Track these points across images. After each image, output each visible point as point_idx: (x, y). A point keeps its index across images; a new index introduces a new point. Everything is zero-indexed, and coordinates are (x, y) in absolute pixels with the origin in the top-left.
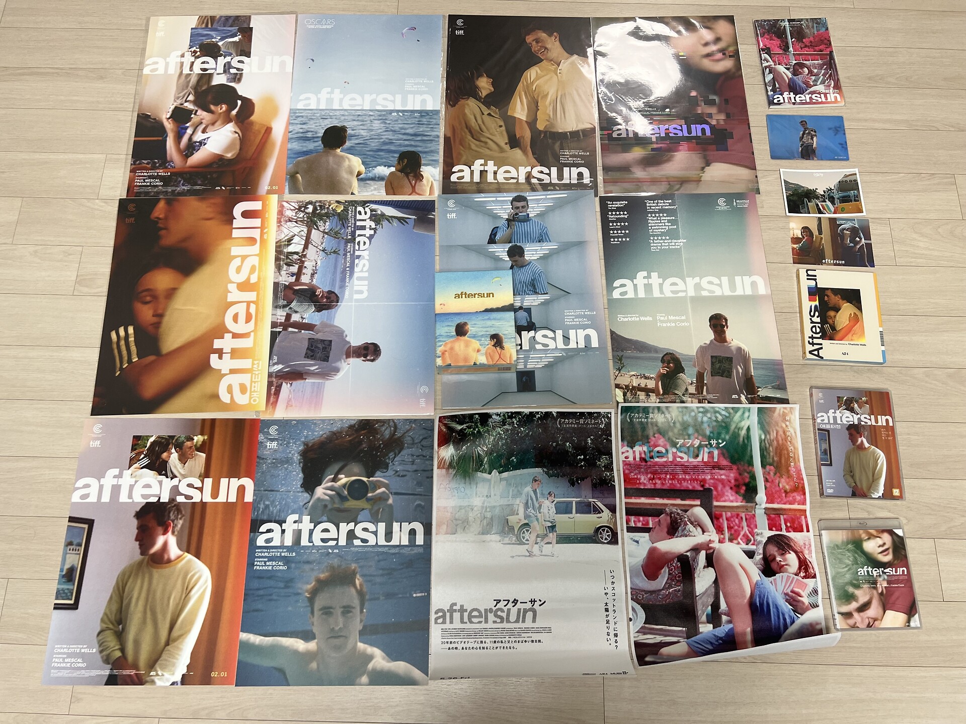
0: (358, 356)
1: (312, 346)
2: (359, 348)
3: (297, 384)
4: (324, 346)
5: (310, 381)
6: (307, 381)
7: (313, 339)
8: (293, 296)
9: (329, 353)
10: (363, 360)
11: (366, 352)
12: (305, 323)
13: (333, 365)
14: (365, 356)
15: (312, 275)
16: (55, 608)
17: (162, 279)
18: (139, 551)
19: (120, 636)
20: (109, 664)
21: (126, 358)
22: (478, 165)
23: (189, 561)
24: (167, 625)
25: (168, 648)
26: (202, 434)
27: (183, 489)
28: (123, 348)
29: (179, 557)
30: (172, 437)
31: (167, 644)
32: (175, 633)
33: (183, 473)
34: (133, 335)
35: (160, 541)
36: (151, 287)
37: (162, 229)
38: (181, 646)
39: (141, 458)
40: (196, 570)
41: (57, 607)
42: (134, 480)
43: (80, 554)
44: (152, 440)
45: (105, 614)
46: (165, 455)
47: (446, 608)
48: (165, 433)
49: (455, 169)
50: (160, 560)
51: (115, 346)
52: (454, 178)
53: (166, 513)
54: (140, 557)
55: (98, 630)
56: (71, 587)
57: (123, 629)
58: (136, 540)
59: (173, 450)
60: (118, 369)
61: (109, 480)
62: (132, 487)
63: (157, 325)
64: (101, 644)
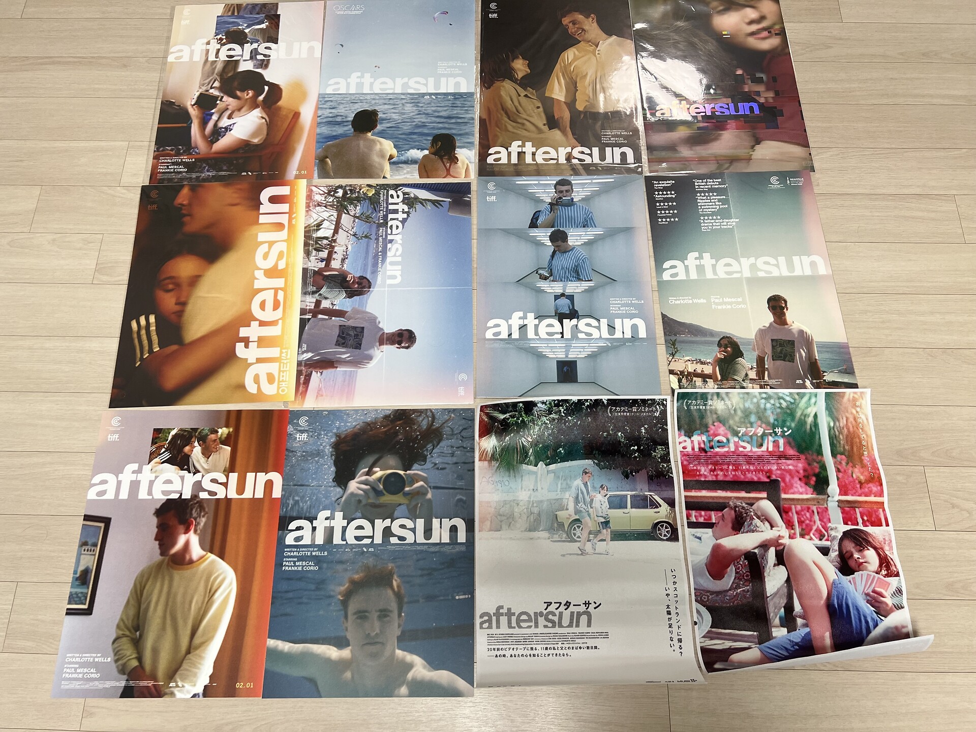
0: (392, 343)
1: (343, 334)
2: (393, 334)
3: (328, 372)
4: (355, 333)
5: (341, 369)
6: (338, 369)
7: (344, 326)
8: (323, 282)
9: (361, 340)
10: (397, 348)
11: (400, 339)
12: (336, 310)
13: (366, 352)
14: (400, 343)
15: (343, 260)
16: (67, 614)
17: (185, 267)
18: (158, 551)
19: (137, 643)
20: (124, 674)
21: (146, 348)
22: (515, 147)
23: (213, 562)
24: (188, 632)
25: (189, 656)
26: (227, 426)
27: (207, 484)
28: (144, 337)
29: (202, 557)
30: (195, 430)
31: (188, 652)
32: (197, 640)
33: (206, 468)
34: (154, 324)
35: (182, 540)
36: (173, 274)
37: (185, 215)
38: (203, 655)
39: (162, 452)
40: (220, 572)
41: (70, 612)
42: (154, 475)
43: (95, 555)
44: (173, 433)
45: (122, 620)
46: (187, 449)
47: (492, 611)
48: (188, 425)
49: (491, 151)
50: (181, 560)
51: (135, 336)
52: (490, 160)
53: (188, 511)
54: (159, 558)
55: (114, 636)
56: (85, 591)
57: (141, 636)
58: (156, 539)
59: (196, 444)
60: (138, 359)
61: (127, 476)
62: (151, 483)
63: (180, 314)
64: (116, 652)
